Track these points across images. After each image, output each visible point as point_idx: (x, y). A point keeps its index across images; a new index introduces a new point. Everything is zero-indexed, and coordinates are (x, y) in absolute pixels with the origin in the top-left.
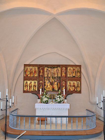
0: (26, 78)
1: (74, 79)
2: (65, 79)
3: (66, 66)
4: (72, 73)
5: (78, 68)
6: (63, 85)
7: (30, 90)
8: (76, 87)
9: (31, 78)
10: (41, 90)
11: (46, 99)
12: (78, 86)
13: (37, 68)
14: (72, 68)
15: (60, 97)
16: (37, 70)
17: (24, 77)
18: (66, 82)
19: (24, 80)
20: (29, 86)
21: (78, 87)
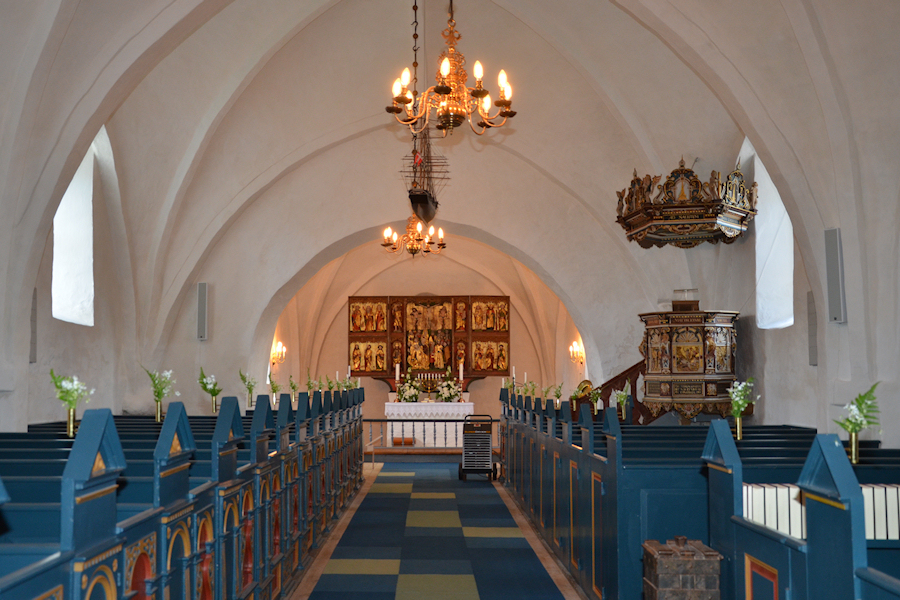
0: (355, 336)
1: (488, 335)
2: (465, 335)
3: (468, 300)
4: (485, 318)
5: (501, 303)
6: (459, 352)
8: (495, 358)
9: (369, 335)
10: (398, 367)
11: (413, 391)
12: (501, 355)
13: (384, 306)
14: (483, 305)
15: (449, 386)
16: (384, 311)
17: (350, 332)
18: (466, 344)
19: (351, 340)
21: (501, 358)
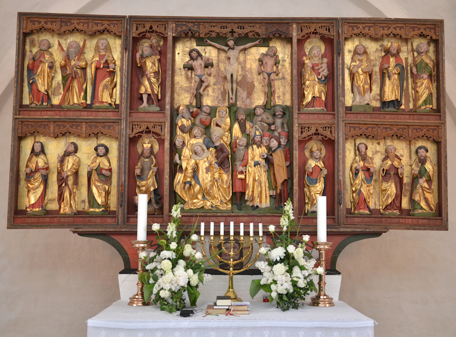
0: (33, 118)
1: (389, 119)
2: (327, 120)
3: (333, 31)
4: (377, 77)
7: (65, 209)
8: (406, 180)
9: (71, 115)
11: (182, 276)
12: (422, 173)
13: (116, 45)
15: (288, 260)
16: (117, 55)
17: (20, 107)
18: (330, 143)
19: (21, 129)
20: (53, 179)
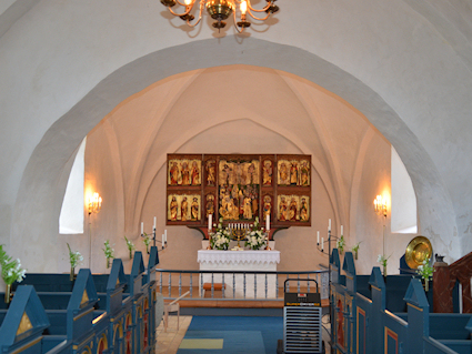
0: (172, 189)
1: (292, 189)
2: (271, 189)
3: (274, 158)
5: (303, 161)
6: (266, 204)
7: (184, 219)
9: (185, 188)
10: (210, 217)
11: (224, 240)
12: (303, 207)
13: (199, 162)
14: (287, 163)
15: (256, 235)
16: (199, 167)
17: (168, 186)
18: (272, 197)
19: (169, 193)
20: (179, 209)
21: (303, 210)
